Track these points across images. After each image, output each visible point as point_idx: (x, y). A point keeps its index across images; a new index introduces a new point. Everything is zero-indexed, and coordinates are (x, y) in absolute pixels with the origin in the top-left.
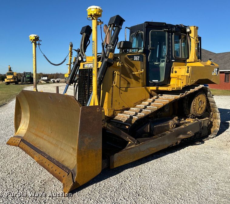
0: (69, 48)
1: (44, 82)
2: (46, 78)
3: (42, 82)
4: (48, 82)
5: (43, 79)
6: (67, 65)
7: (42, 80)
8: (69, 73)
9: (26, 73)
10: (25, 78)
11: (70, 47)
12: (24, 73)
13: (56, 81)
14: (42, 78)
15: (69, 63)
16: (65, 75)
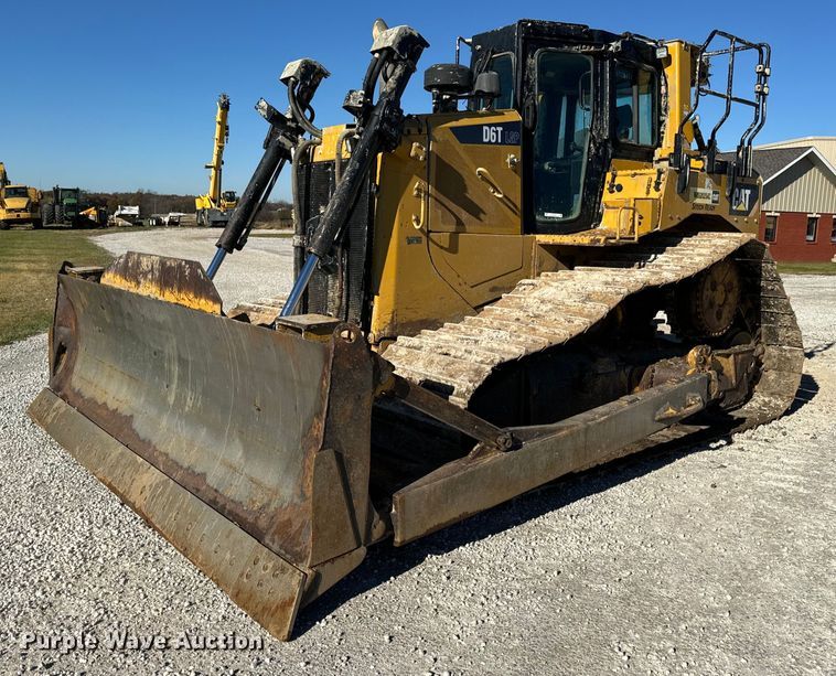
0: (216, 113)
1: (128, 223)
2: (135, 210)
3: (121, 222)
4: (141, 224)
5: (124, 212)
6: (207, 167)
7: (120, 216)
8: (211, 194)
9: (63, 190)
10: (57, 207)
11: (219, 111)
12: (56, 191)
13: (166, 220)
14: (122, 209)
15: (214, 162)
16: (197, 201)
